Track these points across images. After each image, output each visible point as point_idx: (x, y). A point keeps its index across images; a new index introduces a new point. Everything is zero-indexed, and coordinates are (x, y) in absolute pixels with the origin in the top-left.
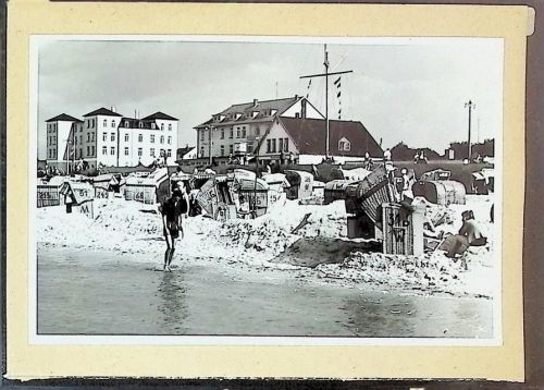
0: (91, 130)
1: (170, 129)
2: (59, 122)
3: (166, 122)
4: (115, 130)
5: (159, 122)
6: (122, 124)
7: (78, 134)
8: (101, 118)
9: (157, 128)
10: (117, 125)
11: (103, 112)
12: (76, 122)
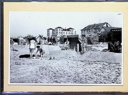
0: (57, 31)
1: (73, 31)
2: (50, 30)
3: (72, 30)
4: (62, 31)
5: (70, 30)
6: (63, 30)
7: (54, 32)
8: (59, 29)
9: (70, 31)
10: (62, 30)
11: (59, 28)
12: (53, 30)
